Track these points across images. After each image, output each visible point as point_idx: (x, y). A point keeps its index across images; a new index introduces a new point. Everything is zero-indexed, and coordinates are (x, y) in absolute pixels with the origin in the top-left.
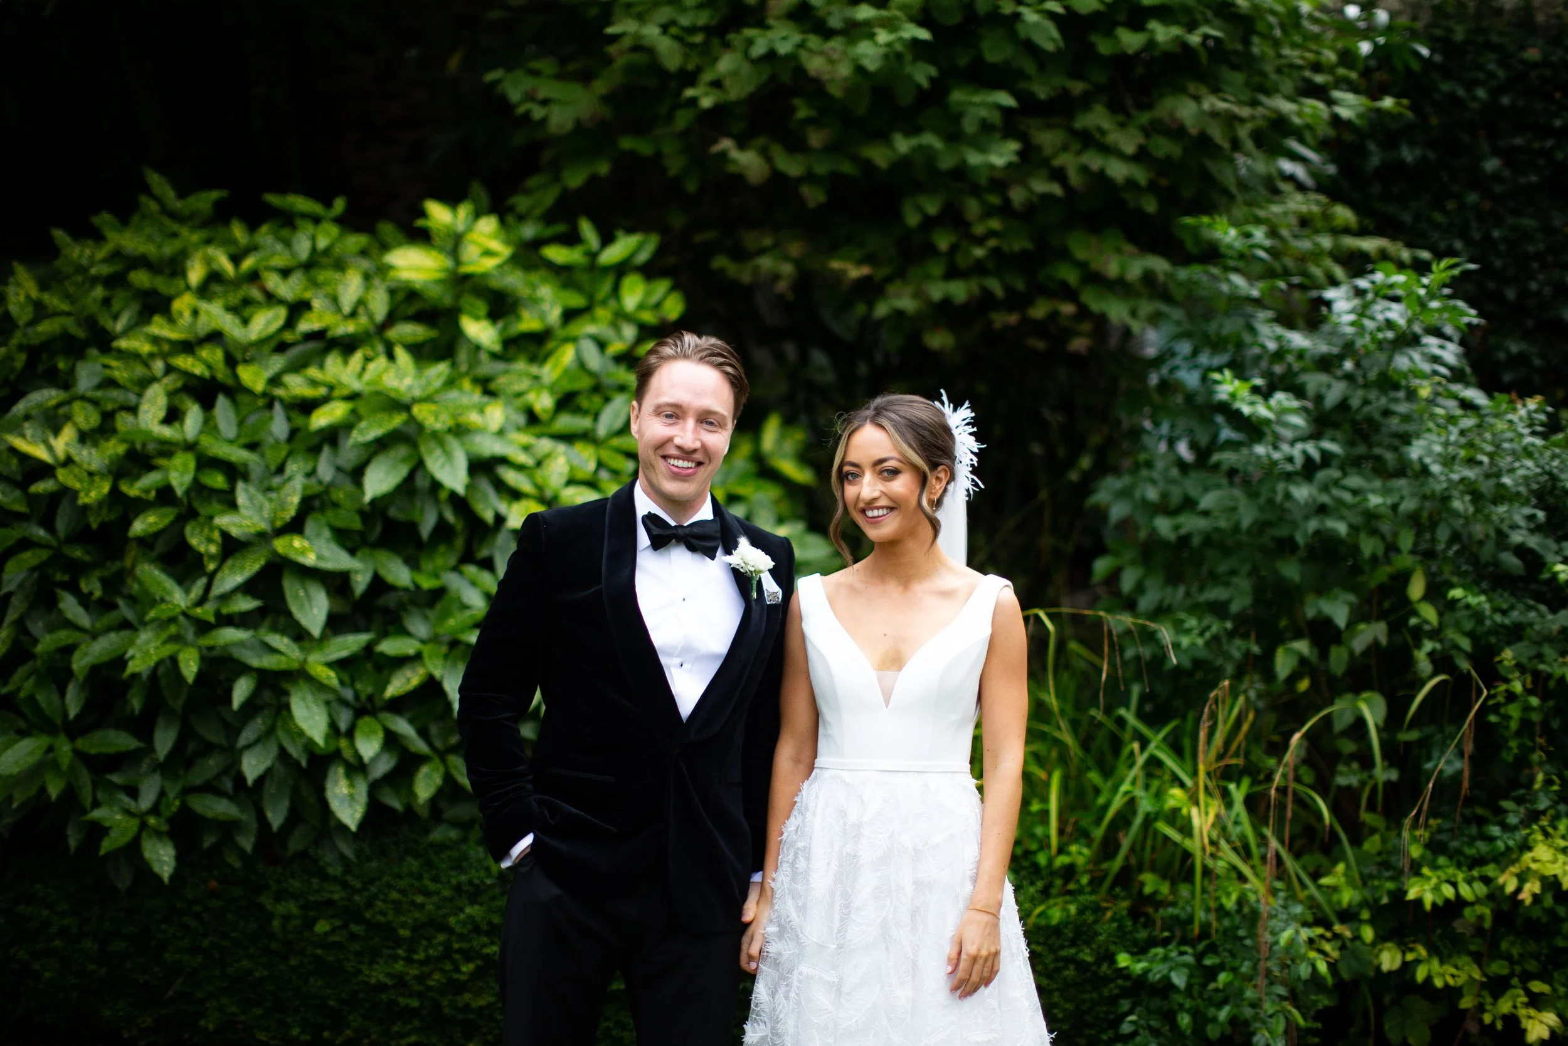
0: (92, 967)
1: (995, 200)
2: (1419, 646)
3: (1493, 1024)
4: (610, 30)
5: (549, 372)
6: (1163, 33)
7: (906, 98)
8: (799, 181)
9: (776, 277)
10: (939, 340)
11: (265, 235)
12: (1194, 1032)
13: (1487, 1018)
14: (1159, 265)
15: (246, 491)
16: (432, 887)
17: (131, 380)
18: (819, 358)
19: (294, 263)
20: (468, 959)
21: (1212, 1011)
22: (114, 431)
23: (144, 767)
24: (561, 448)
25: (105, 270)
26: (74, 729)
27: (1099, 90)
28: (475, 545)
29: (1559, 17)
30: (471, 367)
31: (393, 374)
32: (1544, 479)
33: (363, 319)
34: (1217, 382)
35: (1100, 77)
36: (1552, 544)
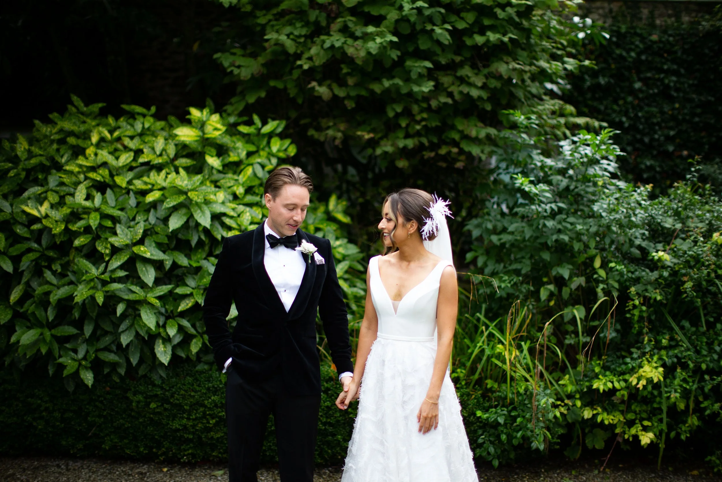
0: (58, 424)
1: (425, 105)
2: (597, 287)
3: (628, 439)
4: (266, 37)
5: (242, 178)
6: (493, 37)
7: (388, 64)
8: (344, 98)
9: (335, 138)
10: (402, 164)
11: (122, 122)
12: (507, 442)
13: (626, 436)
14: (493, 131)
15: (120, 228)
16: (198, 388)
17: (71, 183)
18: (352, 171)
19: (136, 134)
20: (213, 418)
21: (515, 434)
22: (65, 204)
23: (80, 341)
24: (248, 209)
25: (57, 137)
26: (51, 326)
27: (466, 59)
28: (213, 250)
29: (666, 21)
30: (209, 176)
31: (179, 179)
32: (649, 218)
33: (165, 157)
34: (516, 179)
35: (468, 55)
36: (652, 245)
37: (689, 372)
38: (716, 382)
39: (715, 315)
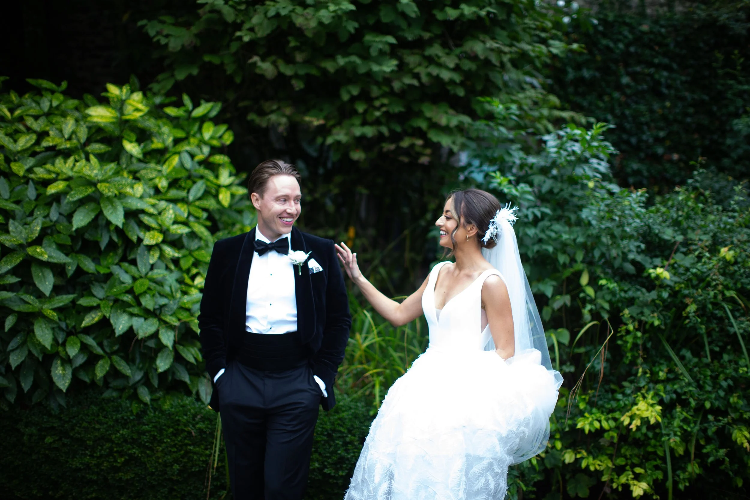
1: (386, 88)
2: (584, 307)
3: (617, 488)
4: (199, 2)
5: (166, 169)
6: (468, 10)
7: (344, 38)
8: (291, 77)
9: (278, 124)
10: (357, 155)
11: (27, 99)
13: (615, 486)
14: (466, 119)
15: (13, 224)
16: (104, 420)
19: (41, 113)
20: (121, 456)
24: (171, 206)
27: (437, 37)
28: (128, 253)
29: (657, 11)
30: (128, 165)
31: (88, 168)
32: (645, 228)
33: (75, 141)
34: (493, 177)
35: (437, 31)
36: (648, 259)
37: (689, 411)
38: (721, 424)
39: (720, 344)
